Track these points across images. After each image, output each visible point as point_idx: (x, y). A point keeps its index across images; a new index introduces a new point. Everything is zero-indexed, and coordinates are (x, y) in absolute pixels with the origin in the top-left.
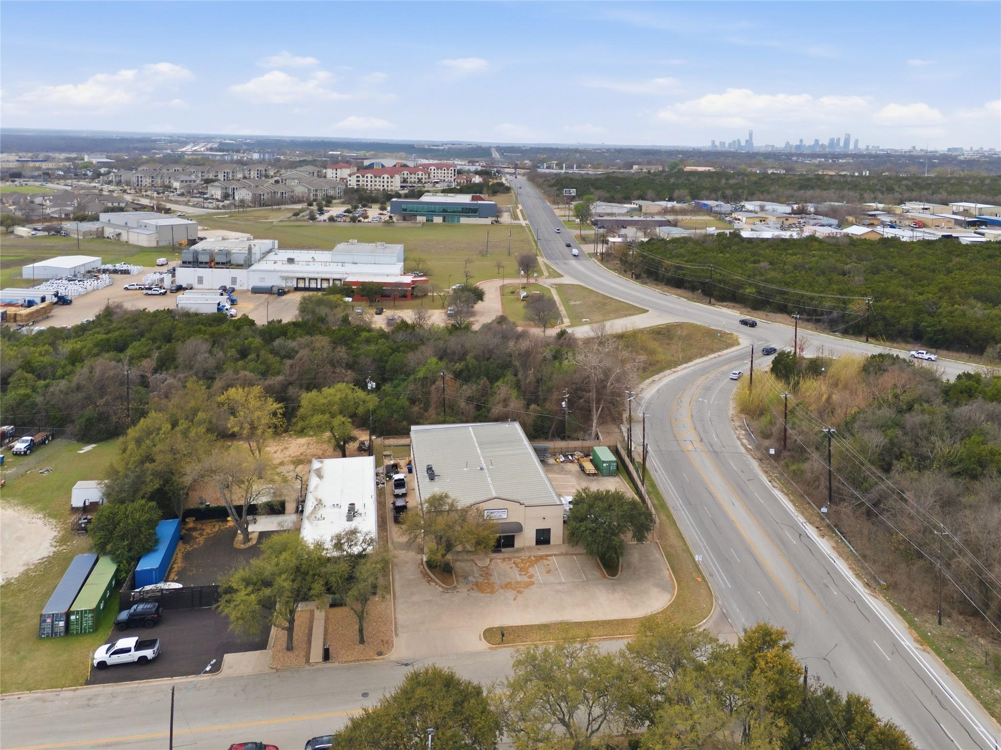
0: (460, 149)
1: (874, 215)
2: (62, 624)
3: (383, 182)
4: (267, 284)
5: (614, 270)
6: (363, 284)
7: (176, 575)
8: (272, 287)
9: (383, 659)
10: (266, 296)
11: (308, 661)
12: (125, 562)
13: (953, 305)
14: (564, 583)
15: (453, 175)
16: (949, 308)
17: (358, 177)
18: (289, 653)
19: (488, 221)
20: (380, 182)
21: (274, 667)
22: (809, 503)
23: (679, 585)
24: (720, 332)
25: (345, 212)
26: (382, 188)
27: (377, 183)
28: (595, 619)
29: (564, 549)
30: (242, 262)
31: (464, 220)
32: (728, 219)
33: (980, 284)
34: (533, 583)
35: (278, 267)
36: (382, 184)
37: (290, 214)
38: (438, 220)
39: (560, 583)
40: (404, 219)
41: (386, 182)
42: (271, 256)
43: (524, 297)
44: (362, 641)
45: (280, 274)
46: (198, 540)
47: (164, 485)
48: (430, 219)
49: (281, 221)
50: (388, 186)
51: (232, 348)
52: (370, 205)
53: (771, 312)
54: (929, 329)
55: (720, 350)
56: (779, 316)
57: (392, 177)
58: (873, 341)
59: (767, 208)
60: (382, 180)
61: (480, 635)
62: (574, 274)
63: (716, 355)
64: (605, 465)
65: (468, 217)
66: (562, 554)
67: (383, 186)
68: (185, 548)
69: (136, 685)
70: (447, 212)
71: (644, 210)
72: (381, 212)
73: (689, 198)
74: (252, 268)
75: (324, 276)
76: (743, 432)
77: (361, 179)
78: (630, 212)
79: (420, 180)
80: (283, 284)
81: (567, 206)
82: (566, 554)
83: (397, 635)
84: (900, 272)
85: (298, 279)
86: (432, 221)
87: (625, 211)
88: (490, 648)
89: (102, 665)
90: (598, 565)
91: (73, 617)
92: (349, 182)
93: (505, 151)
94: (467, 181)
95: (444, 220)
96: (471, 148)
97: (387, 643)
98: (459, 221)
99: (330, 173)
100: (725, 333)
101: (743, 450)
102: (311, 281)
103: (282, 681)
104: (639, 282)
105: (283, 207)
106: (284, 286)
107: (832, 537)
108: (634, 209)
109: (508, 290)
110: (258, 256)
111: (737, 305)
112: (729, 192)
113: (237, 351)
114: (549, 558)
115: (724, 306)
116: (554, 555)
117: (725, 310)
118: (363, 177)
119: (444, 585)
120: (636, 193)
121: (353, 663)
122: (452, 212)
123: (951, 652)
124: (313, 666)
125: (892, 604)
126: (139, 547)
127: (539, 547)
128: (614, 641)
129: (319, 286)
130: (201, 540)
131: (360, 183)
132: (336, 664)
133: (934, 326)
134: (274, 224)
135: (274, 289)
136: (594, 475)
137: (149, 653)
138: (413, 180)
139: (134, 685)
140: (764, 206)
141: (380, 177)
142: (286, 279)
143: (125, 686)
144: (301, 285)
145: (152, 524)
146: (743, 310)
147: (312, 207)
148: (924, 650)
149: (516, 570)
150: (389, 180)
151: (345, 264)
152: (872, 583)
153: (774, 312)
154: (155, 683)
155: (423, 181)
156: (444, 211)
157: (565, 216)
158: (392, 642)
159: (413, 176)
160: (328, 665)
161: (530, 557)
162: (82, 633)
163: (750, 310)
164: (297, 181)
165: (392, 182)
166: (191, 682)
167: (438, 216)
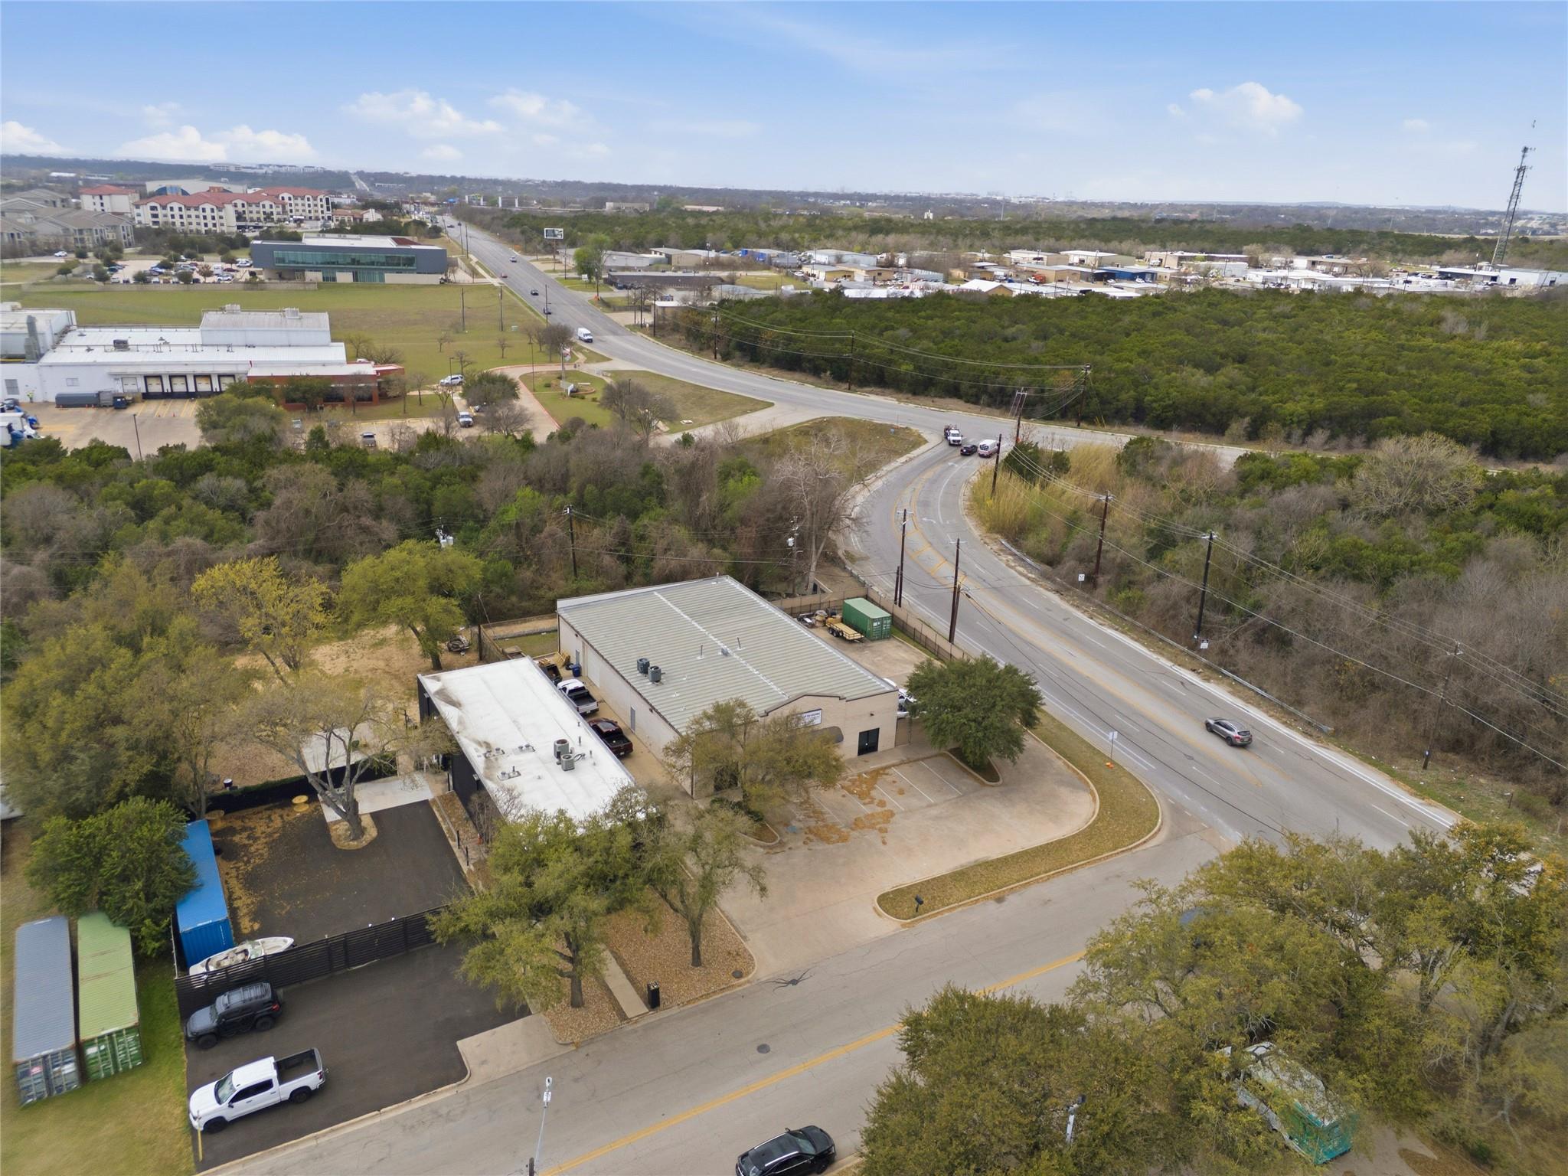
0: (295, 174)
1: (983, 267)
2: (69, 1068)
3: (205, 218)
4: (87, 387)
5: (682, 348)
6: (291, 379)
7: (253, 920)
8: (98, 394)
9: (749, 982)
10: (91, 411)
11: (623, 1016)
12: (148, 921)
13: (1168, 374)
14: (936, 805)
15: (325, 209)
16: (1166, 377)
17: (153, 208)
18: (581, 1012)
19: (435, 279)
20: (197, 217)
21: (568, 1041)
22: (1161, 640)
23: (1090, 778)
24: (891, 426)
25: (161, 266)
26: (203, 229)
27: (194, 220)
28: (1018, 849)
29: (899, 756)
30: (21, 351)
31: (390, 278)
32: (798, 274)
33: (1175, 346)
34: (892, 814)
35: (98, 356)
36: (203, 222)
37: (53, 272)
38: (345, 277)
39: (930, 806)
40: (281, 277)
41: (209, 218)
42: (72, 338)
43: (572, 392)
44: (697, 960)
45: (107, 370)
46: (253, 849)
47: (158, 764)
48: (330, 275)
49: (35, 284)
50: (215, 225)
51: (114, 499)
52: (199, 255)
53: (935, 396)
54: (1155, 405)
55: (907, 451)
56: (949, 401)
57: (220, 210)
58: (1085, 426)
59: (845, 258)
60: (202, 214)
61: (874, 908)
62: (626, 356)
63: (903, 459)
64: (875, 624)
65: (399, 272)
66: (902, 763)
67: (206, 225)
68: (238, 869)
69: (314, 1143)
70: (359, 263)
71: (674, 261)
72: (229, 266)
73: (729, 245)
74: (45, 360)
75: (199, 370)
76: (1010, 557)
77: (160, 211)
78: (655, 265)
79: (268, 217)
80: (118, 388)
81: (551, 257)
82: (909, 762)
83: (745, 938)
84: (1073, 335)
85: (146, 377)
86: (334, 279)
87: (646, 263)
88: (903, 926)
89: (216, 1125)
90: (965, 771)
91: (91, 1051)
92: (137, 219)
93: (376, 180)
94: (355, 219)
95: (356, 278)
96: (313, 173)
97: (738, 954)
98: (382, 279)
99: (88, 202)
100: (898, 428)
101: (1028, 582)
102: (175, 380)
103: (600, 1062)
104: (733, 365)
105: (24, 261)
106: (121, 391)
107: (1220, 679)
108: (659, 262)
109: (539, 382)
110: (49, 339)
111: (887, 391)
112: (784, 236)
113: (127, 504)
114: (887, 771)
115: (870, 393)
116: (894, 766)
117: (873, 397)
118: (164, 208)
119: (762, 843)
120: (652, 237)
121: (703, 1001)
122: (368, 264)
123: (1462, 801)
124: (636, 1022)
125: (1355, 755)
126: (166, 888)
127: (864, 757)
128: (1067, 876)
129: (192, 389)
130: (259, 848)
131: (161, 219)
132: (675, 1010)
133: (1162, 400)
134: (25, 288)
135: (102, 397)
136: (860, 640)
137: (311, 1080)
138: (255, 216)
139: (307, 1143)
140: (842, 256)
141: (197, 209)
142: (122, 377)
143: (290, 1151)
144: (155, 387)
145: (173, 840)
146: (900, 396)
147: (86, 261)
148: (1430, 805)
149: (855, 800)
150: (216, 214)
151: (234, 349)
152: (1310, 730)
153: (940, 397)
154: (349, 1130)
155: (275, 217)
156: (354, 261)
157: (554, 271)
158: (745, 950)
159: (254, 208)
160: (660, 1015)
161: (859, 775)
162: (120, 1073)
163: (910, 395)
164: (29, 215)
165: (221, 218)
166: (423, 1108)
167: (342, 270)
